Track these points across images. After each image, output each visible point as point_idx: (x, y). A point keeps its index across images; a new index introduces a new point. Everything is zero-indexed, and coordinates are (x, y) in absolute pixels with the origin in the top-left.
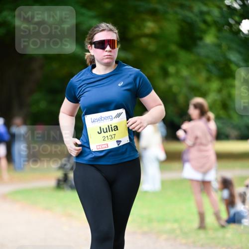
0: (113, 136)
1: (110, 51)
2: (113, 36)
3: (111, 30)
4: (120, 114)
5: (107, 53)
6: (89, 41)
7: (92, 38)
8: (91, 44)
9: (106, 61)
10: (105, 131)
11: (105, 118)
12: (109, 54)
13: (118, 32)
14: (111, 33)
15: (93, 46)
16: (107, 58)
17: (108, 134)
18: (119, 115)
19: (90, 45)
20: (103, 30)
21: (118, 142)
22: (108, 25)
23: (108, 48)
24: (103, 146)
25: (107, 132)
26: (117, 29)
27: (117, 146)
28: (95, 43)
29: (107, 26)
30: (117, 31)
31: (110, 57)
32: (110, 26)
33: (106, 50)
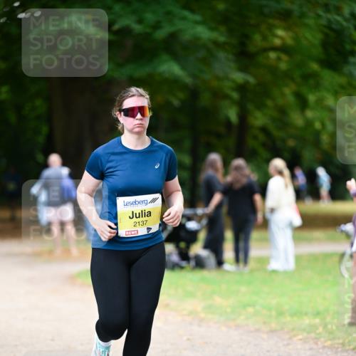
0: (145, 222)
1: (141, 119)
2: (144, 101)
3: (141, 95)
4: (156, 199)
5: (138, 122)
6: (118, 108)
7: (121, 105)
8: (120, 111)
9: (137, 130)
10: (138, 216)
11: (139, 203)
12: (140, 122)
13: (150, 98)
14: (141, 98)
15: (122, 113)
16: (139, 127)
17: (140, 219)
18: (154, 200)
19: (118, 113)
20: (133, 96)
21: (149, 229)
22: (138, 89)
23: (139, 116)
24: (133, 233)
26: (149, 95)
27: (146, 233)
28: (124, 110)
29: (138, 91)
30: (148, 97)
31: (141, 125)
32: (141, 91)
33: (137, 118)
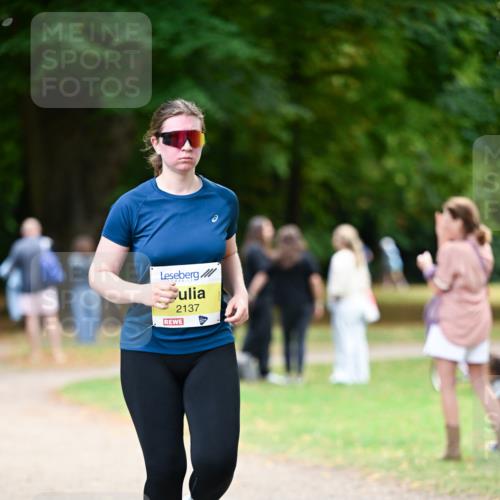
0: (195, 307)
1: (190, 151)
2: (196, 124)
3: (193, 114)
4: (213, 271)
5: (184, 155)
6: (154, 132)
7: (160, 126)
8: (158, 135)
9: (182, 167)
11: (185, 276)
12: (188, 155)
14: (192, 118)
15: (161, 139)
16: (185, 162)
18: (209, 273)
19: (153, 137)
20: (180, 113)
21: (203, 318)
22: (187, 103)
23: (187, 146)
24: (175, 322)
25: (185, 298)
27: (199, 325)
28: (165, 136)
29: (187, 106)
30: (202, 116)
31: (189, 160)
32: (193, 107)
33: (183, 148)
